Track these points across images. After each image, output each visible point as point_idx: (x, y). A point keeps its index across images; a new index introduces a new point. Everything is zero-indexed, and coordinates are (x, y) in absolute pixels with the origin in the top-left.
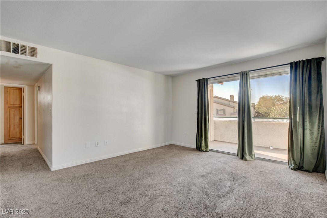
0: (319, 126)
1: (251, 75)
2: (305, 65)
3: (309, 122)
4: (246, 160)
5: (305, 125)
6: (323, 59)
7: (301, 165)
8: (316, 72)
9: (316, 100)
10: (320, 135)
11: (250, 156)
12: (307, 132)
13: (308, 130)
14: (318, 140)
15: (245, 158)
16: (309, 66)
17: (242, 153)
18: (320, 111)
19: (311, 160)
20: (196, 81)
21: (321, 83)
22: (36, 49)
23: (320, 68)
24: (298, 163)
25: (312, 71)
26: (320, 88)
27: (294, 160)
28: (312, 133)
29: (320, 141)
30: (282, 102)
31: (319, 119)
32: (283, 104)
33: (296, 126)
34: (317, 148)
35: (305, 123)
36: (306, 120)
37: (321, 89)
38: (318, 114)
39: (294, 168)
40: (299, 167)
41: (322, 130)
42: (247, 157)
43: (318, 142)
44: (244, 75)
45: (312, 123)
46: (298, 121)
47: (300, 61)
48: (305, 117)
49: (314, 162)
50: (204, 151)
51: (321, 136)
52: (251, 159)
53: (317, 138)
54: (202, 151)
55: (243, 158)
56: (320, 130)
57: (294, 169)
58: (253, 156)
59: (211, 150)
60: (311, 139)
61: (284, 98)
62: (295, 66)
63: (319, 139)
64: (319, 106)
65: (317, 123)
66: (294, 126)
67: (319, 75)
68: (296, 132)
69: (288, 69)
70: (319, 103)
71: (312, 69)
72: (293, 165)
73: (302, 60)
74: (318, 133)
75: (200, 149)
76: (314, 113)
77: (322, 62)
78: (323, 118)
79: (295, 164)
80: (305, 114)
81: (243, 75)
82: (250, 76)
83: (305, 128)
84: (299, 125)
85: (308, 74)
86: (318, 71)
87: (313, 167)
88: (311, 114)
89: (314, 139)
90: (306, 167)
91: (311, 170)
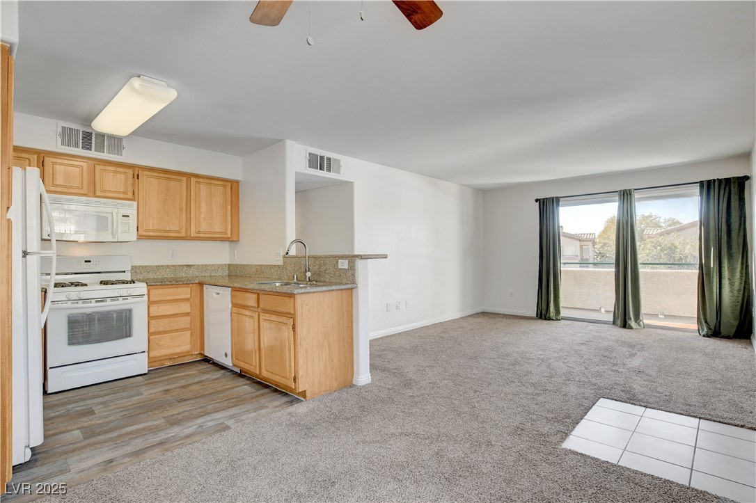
0: (741, 273)
1: (636, 195)
2: (723, 187)
3: (728, 268)
4: (631, 328)
5: (723, 271)
6: (747, 178)
7: (717, 329)
8: (738, 197)
9: (738, 237)
10: (743, 285)
11: (636, 322)
12: (726, 282)
13: (727, 278)
14: (741, 293)
15: (629, 325)
16: (727, 188)
17: (623, 318)
18: (743, 252)
19: (731, 321)
20: (537, 200)
21: (745, 214)
22: (339, 160)
23: (744, 192)
24: (712, 327)
25: (732, 196)
26: (743, 219)
27: (706, 322)
28: (732, 284)
29: (744, 294)
30: (659, 231)
31: (742, 264)
32: (661, 234)
33: (709, 274)
34: (739, 304)
35: (723, 269)
36: (723, 265)
37: (745, 221)
38: (741, 256)
39: (707, 334)
40: (715, 333)
41: (746, 279)
42: (633, 324)
43: (741, 295)
44: (626, 196)
45: (732, 271)
46: (712, 266)
47: (714, 180)
48: (723, 259)
49: (736, 323)
50: (553, 320)
51: (744, 287)
52: (639, 327)
53: (739, 290)
54: (550, 319)
55: (625, 325)
56: (744, 279)
57: (707, 336)
58: (641, 323)
59: (564, 319)
60: (731, 291)
61: (662, 220)
62: (708, 187)
63: (742, 291)
64: (742, 245)
65: (739, 269)
66: (706, 274)
67: (742, 200)
68: (710, 282)
69: (696, 189)
70: (741, 241)
71: (732, 193)
72: (705, 330)
73: (718, 179)
74: (741, 283)
75: (545, 316)
76: (735, 255)
77: (747, 182)
78: (747, 262)
79: (709, 328)
80: (722, 256)
81: (624, 194)
82: (636, 197)
83: (723, 276)
84: (713, 272)
85: (726, 199)
86: (740, 196)
87: (733, 330)
88: (730, 256)
89: (735, 292)
90: (723, 331)
91: (732, 335)
